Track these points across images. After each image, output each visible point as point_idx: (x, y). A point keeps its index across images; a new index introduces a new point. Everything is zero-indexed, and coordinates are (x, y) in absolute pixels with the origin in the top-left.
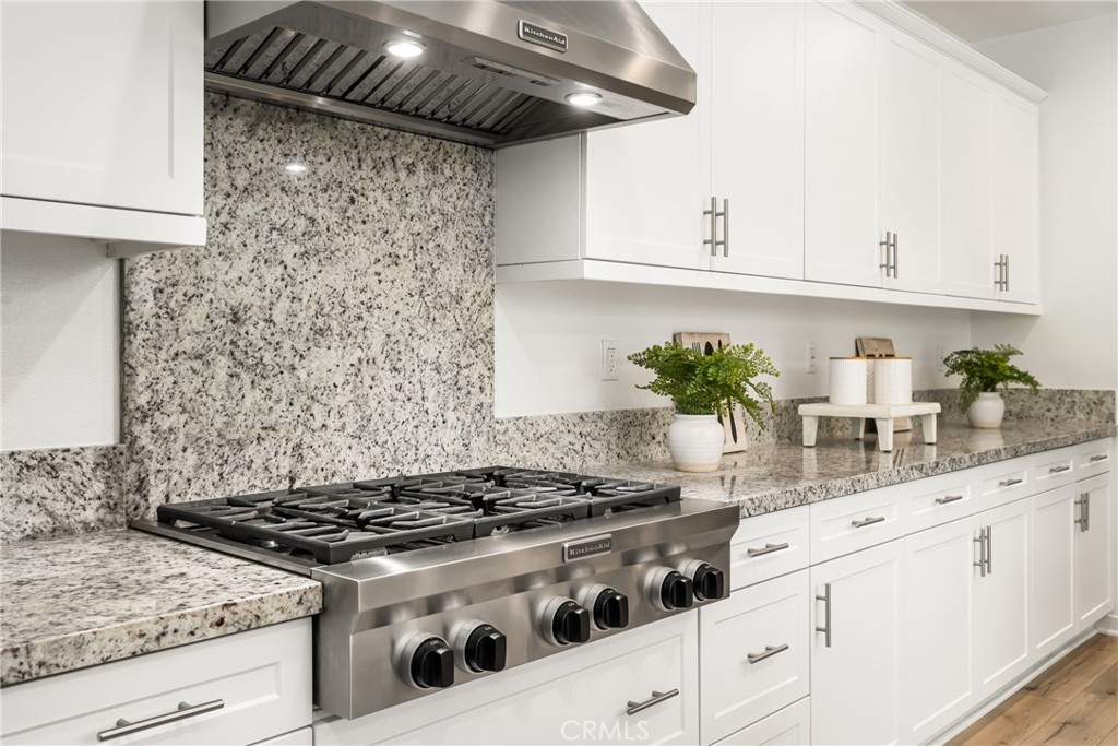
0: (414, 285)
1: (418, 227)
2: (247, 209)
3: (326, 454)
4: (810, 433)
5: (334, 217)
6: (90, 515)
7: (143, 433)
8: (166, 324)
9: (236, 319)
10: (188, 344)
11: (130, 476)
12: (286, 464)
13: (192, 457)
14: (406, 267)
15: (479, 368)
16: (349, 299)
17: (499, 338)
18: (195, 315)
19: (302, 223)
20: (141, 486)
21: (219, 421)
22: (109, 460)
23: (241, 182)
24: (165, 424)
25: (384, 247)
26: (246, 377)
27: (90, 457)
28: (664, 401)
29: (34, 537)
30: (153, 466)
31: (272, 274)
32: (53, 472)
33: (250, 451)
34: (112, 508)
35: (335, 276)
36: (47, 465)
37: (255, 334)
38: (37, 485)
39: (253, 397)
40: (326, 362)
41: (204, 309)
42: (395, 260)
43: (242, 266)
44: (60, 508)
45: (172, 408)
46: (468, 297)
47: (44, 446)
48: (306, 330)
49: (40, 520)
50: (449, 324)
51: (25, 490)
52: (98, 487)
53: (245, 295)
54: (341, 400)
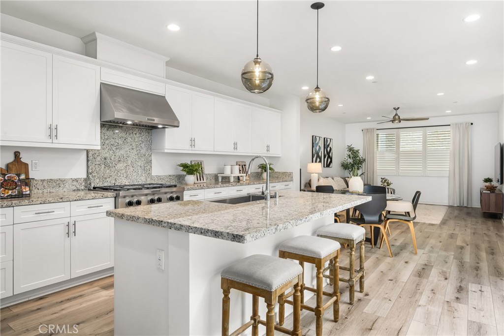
0: (136, 153)
1: (137, 143)
2: (107, 142)
3: (120, 180)
4: (220, 180)
5: (122, 143)
6: (83, 188)
7: (90, 176)
8: (94, 160)
9: (105, 159)
10: (97, 163)
11: (89, 182)
12: (113, 182)
13: (98, 180)
14: (135, 150)
15: (149, 167)
16: (124, 155)
17: (152, 162)
18: (99, 158)
19: (116, 144)
20: (90, 184)
21: (102, 175)
22: (85, 180)
23: (106, 138)
24: (94, 175)
25: (131, 147)
26: (107, 168)
27: (83, 180)
28: (185, 173)
29: (74, 190)
30: (92, 181)
31: (111, 152)
32: (77, 181)
33: (108, 179)
34: (86, 187)
35: (122, 152)
36: (76, 180)
37: (108, 161)
38: (75, 183)
39: (108, 171)
40: (120, 166)
41: (100, 157)
42: (133, 149)
43: (106, 151)
44: (78, 187)
45: (95, 172)
46: (147, 155)
47: (76, 178)
48: (117, 161)
49: (75, 188)
50: (143, 159)
51: (73, 184)
52: (84, 184)
53: (107, 155)
54: (123, 172)
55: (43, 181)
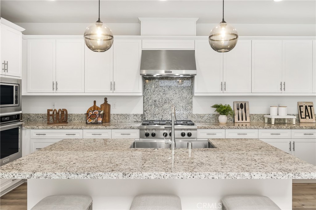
0: (179, 96)
1: (179, 89)
3: (166, 117)
5: (167, 89)
6: (140, 120)
7: (145, 113)
8: (148, 102)
9: (155, 101)
10: (150, 104)
11: (144, 117)
12: (161, 117)
13: (150, 116)
14: (178, 94)
15: (190, 107)
16: (169, 99)
17: (193, 103)
18: (150, 101)
19: (163, 90)
20: (145, 118)
21: (153, 112)
22: (142, 115)
23: (156, 87)
24: (147, 112)
25: (175, 92)
26: (156, 108)
27: (140, 115)
29: (135, 122)
30: (146, 116)
31: (159, 96)
32: (137, 116)
33: (157, 116)
34: (142, 120)
35: (167, 96)
36: (136, 115)
37: (157, 103)
38: (135, 117)
39: (157, 110)
40: (166, 106)
41: (151, 100)
42: (176, 93)
43: (156, 96)
44: (137, 119)
45: (148, 110)
46: (188, 98)
47: (136, 114)
48: (164, 102)
49: (136, 120)
50: (185, 101)
51: (134, 117)
52: (141, 118)
53: (156, 99)
54: (168, 111)
55: (117, 115)
